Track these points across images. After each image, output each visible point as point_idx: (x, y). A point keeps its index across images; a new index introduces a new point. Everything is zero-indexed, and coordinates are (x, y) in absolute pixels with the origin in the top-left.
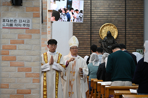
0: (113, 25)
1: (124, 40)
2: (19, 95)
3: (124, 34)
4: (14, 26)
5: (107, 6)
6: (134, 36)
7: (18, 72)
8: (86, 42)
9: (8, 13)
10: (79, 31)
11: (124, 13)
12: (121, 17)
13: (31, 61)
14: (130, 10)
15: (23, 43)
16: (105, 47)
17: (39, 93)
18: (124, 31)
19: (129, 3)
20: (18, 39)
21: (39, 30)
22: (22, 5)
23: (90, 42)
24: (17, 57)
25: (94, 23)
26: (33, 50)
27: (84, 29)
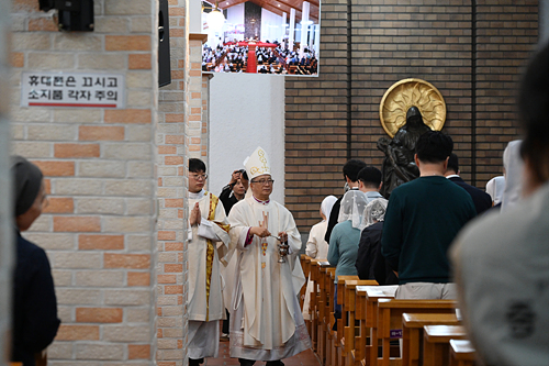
0: (430, 84)
1: (469, 138)
2: (85, 327)
3: (469, 116)
4: (66, 99)
5: (408, 17)
6: (502, 124)
7: (80, 249)
8: (331, 146)
9: (47, 55)
10: (308, 108)
11: (469, 40)
12: (456, 55)
13: (121, 215)
14: (488, 32)
15: (97, 155)
16: (399, 165)
17: (149, 320)
18: (469, 108)
19: (485, 5)
20: (79, 140)
21: (149, 111)
22: (92, 30)
23: (345, 146)
24: (78, 200)
25: (361, 77)
26: (128, 176)
27: (323, 100)
